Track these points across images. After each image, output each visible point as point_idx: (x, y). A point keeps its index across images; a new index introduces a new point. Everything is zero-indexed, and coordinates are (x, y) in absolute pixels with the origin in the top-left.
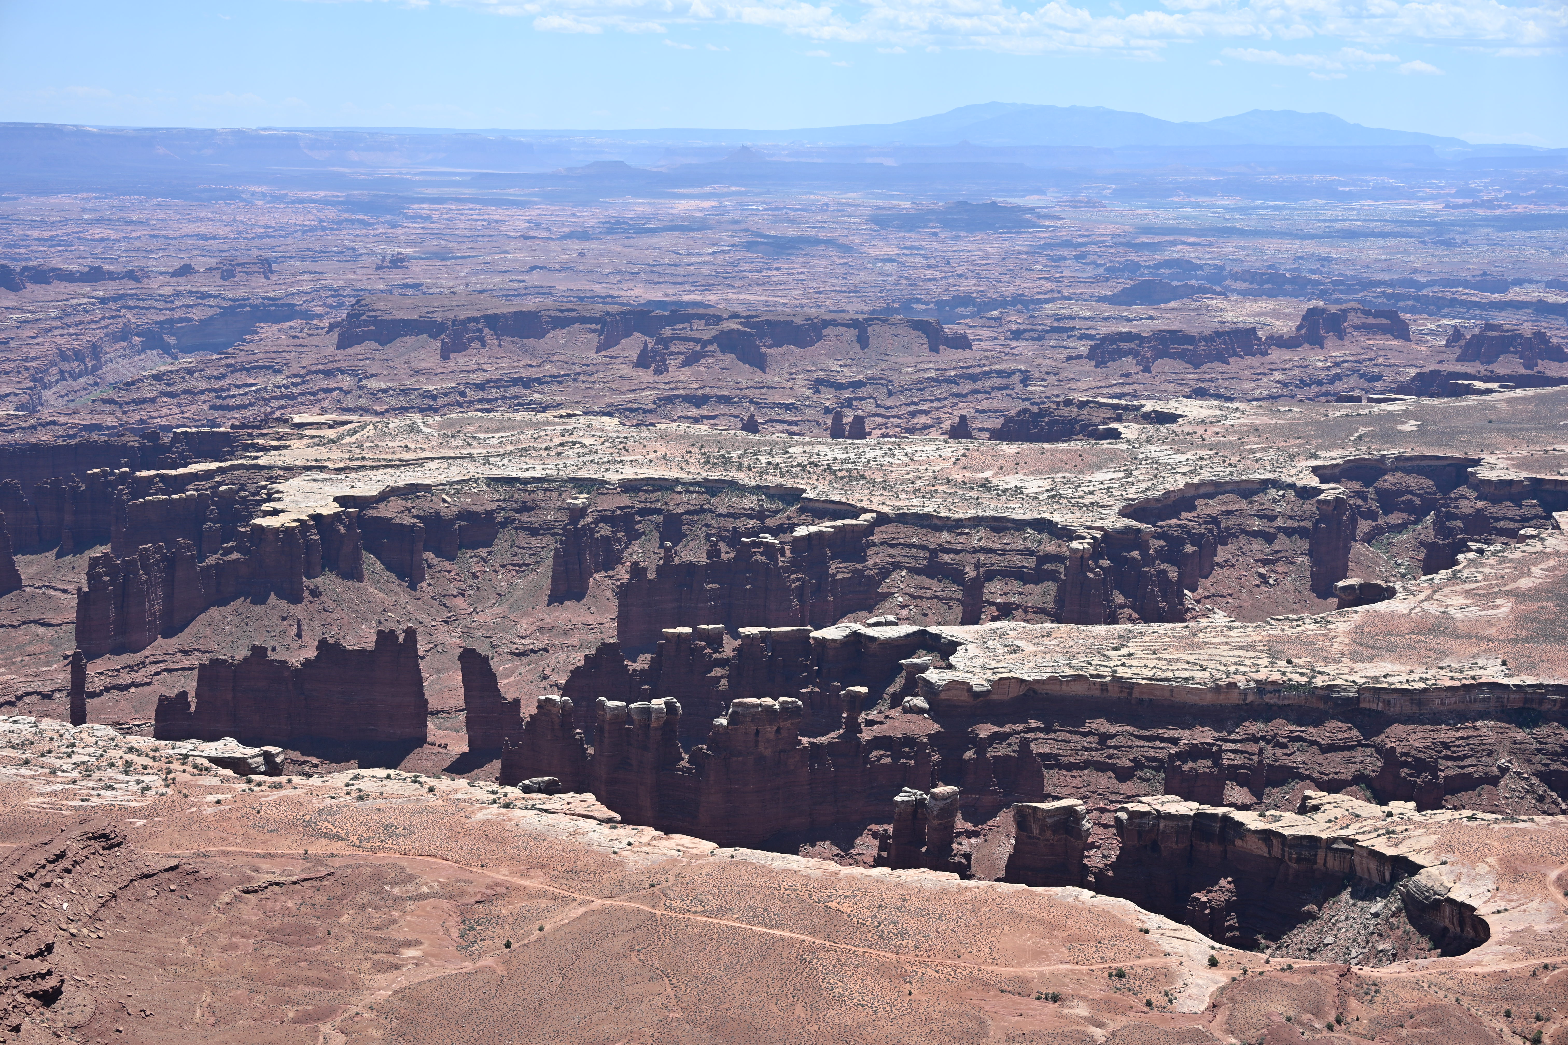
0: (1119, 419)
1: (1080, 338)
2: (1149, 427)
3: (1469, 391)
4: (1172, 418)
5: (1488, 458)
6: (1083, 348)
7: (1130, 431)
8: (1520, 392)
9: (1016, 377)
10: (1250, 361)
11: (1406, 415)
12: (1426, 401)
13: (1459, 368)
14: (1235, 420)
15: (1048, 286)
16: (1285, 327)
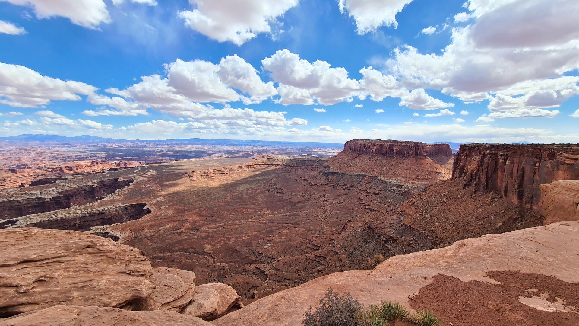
0: (56, 180)
1: (50, 169)
2: (62, 181)
3: (117, 170)
4: (67, 179)
5: (120, 178)
6: (50, 170)
7: (57, 182)
8: (125, 169)
9: (36, 176)
10: (83, 169)
11: (107, 174)
12: (111, 172)
13: (117, 167)
14: (78, 178)
15: (43, 161)
16: (89, 164)
